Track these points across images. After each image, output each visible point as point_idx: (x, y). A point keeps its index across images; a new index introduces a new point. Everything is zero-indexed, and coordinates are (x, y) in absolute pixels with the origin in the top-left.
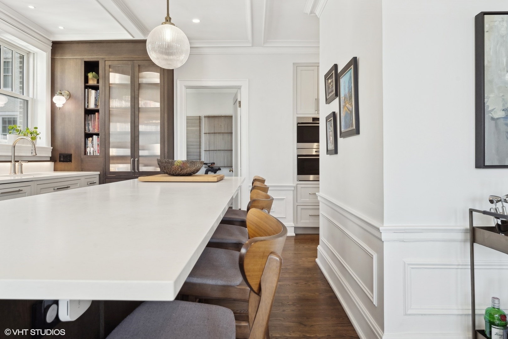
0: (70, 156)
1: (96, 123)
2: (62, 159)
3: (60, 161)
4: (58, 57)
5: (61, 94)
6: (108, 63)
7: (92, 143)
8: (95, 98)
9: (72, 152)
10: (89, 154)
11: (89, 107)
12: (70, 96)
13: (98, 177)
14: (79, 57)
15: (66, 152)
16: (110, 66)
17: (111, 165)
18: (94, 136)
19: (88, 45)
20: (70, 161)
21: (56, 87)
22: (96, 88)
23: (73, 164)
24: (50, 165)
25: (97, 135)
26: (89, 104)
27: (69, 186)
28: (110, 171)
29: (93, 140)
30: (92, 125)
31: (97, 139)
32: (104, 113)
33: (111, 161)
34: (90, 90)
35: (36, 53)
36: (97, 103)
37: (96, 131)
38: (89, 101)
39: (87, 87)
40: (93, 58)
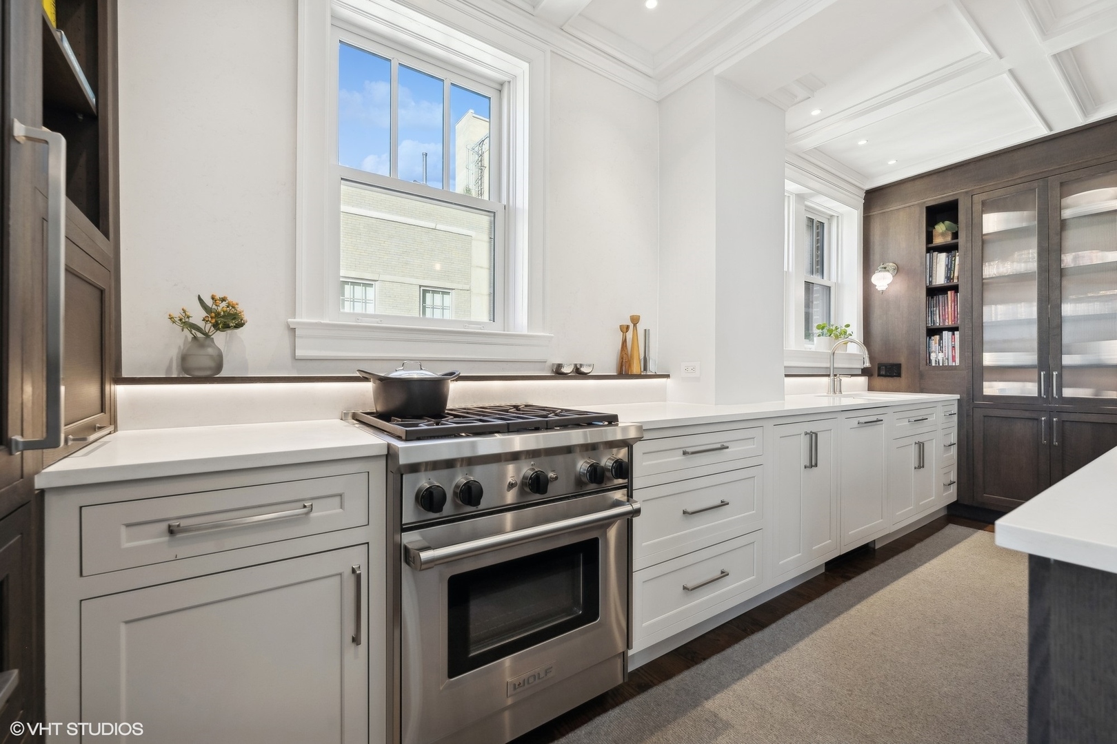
0: (899, 366)
1: (950, 310)
2: (883, 372)
3: (879, 375)
4: (875, 212)
5: (885, 268)
6: (978, 199)
7: (939, 345)
8: (947, 266)
9: (902, 360)
10: (933, 364)
11: (934, 284)
12: (898, 270)
13: (956, 403)
14: (916, 203)
15: (891, 361)
16: (983, 203)
17: (986, 384)
18: (945, 333)
19: (934, 177)
20: (899, 375)
21: (871, 260)
22: (950, 249)
23: (903, 380)
24: (863, 380)
25: (953, 329)
26: (934, 277)
27: (925, 417)
28: (984, 394)
29: (941, 339)
30: (941, 314)
31: (950, 337)
32: (969, 289)
33: (986, 376)
34: (935, 254)
35: (842, 215)
36: (950, 275)
37: (949, 323)
38: (934, 272)
39: (932, 249)
40: (948, 196)
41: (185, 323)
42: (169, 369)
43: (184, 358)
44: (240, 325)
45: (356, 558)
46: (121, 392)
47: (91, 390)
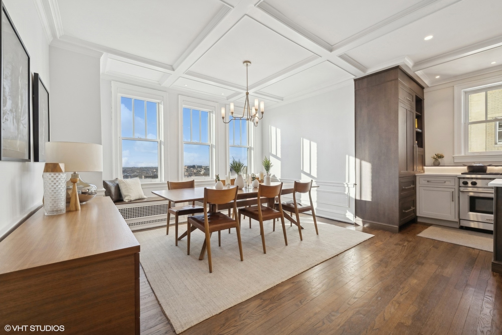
41: (434, 158)
42: (432, 164)
43: (434, 163)
44: (443, 157)
45: (453, 190)
46: (425, 167)
47: (421, 167)
